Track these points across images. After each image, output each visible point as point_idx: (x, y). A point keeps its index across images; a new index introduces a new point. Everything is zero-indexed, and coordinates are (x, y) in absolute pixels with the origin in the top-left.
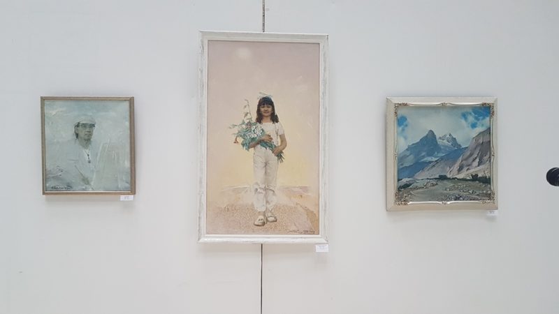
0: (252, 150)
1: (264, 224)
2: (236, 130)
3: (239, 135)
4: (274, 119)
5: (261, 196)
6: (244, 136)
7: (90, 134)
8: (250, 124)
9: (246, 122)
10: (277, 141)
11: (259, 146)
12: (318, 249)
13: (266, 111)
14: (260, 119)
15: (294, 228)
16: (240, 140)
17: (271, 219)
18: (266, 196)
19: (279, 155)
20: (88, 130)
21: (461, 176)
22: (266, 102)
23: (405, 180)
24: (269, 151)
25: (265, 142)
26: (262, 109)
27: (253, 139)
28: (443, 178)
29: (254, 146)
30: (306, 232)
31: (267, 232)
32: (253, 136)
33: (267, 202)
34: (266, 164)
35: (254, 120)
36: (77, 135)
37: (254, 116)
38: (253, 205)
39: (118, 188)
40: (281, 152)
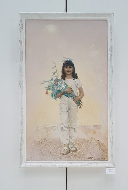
1: (68, 153)
2: (47, 85)
3: (49, 88)
4: (75, 76)
5: (66, 133)
6: (52, 89)
9: (54, 79)
10: (76, 92)
11: (64, 96)
12: (108, 172)
13: (69, 71)
14: (64, 76)
15: (90, 156)
16: (50, 92)
17: (73, 149)
18: (69, 133)
19: (79, 103)
22: (68, 64)
25: (68, 93)
26: (66, 70)
27: (59, 91)
29: (60, 96)
30: (98, 159)
31: (70, 159)
33: (70, 137)
34: (69, 109)
35: (60, 77)
37: (60, 74)
38: (59, 139)
40: (80, 100)
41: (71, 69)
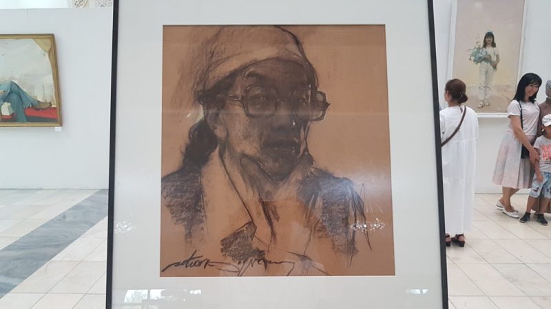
0: (479, 64)
1: (483, 107)
2: (470, 53)
3: (472, 55)
4: (494, 45)
5: (482, 91)
6: (475, 56)
8: (479, 49)
9: (477, 47)
10: (494, 59)
11: (483, 62)
13: (489, 41)
14: (485, 45)
17: (487, 104)
18: (485, 91)
19: (495, 67)
22: (490, 35)
24: (489, 64)
25: (487, 59)
26: (487, 40)
27: (480, 58)
31: (484, 111)
33: (485, 94)
34: (487, 72)
35: (482, 46)
37: (482, 44)
40: (496, 65)
41: (491, 40)
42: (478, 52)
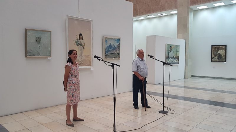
1: (81, 64)
4: (83, 39)
7: (40, 40)
8: (77, 40)
10: (83, 44)
12: (92, 69)
14: (80, 39)
15: (86, 65)
16: (76, 44)
18: (81, 57)
19: (84, 48)
20: (39, 39)
21: (115, 53)
22: (81, 35)
23: (106, 54)
24: (81, 47)
26: (80, 37)
27: (78, 44)
28: (112, 53)
29: (79, 45)
30: (89, 66)
31: (81, 66)
32: (78, 43)
34: (81, 50)
35: (78, 39)
36: (36, 41)
37: (78, 38)
39: (47, 56)
41: (82, 37)
42: (77, 41)
